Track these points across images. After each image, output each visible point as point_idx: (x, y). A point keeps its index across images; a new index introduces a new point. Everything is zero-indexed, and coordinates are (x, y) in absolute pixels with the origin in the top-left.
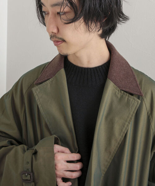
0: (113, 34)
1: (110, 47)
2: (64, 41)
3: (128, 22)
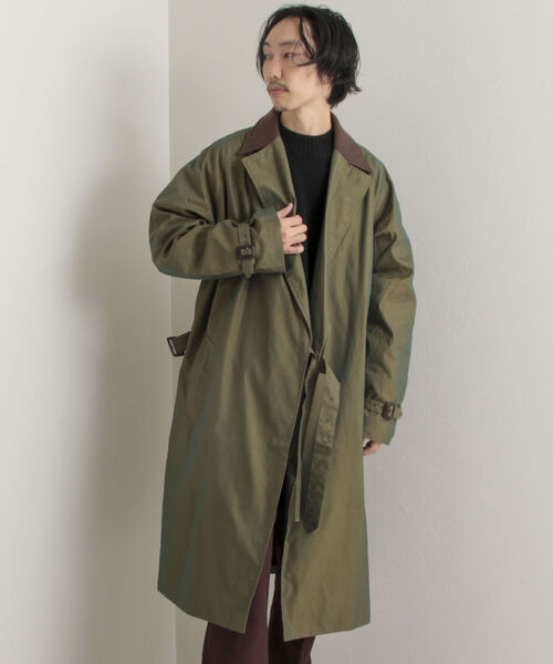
0: (340, 104)
1: (333, 120)
2: (287, 90)
3: (359, 94)
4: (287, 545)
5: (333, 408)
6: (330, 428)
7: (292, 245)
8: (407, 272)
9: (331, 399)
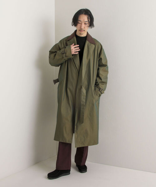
4: (75, 127)
5: (85, 96)
6: (84, 100)
7: (75, 52)
8: (105, 66)
9: (84, 94)
